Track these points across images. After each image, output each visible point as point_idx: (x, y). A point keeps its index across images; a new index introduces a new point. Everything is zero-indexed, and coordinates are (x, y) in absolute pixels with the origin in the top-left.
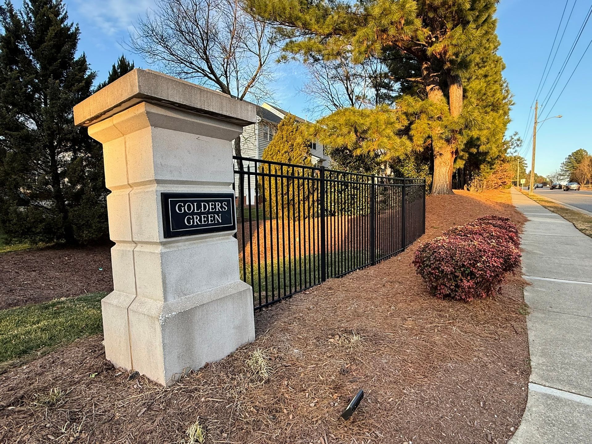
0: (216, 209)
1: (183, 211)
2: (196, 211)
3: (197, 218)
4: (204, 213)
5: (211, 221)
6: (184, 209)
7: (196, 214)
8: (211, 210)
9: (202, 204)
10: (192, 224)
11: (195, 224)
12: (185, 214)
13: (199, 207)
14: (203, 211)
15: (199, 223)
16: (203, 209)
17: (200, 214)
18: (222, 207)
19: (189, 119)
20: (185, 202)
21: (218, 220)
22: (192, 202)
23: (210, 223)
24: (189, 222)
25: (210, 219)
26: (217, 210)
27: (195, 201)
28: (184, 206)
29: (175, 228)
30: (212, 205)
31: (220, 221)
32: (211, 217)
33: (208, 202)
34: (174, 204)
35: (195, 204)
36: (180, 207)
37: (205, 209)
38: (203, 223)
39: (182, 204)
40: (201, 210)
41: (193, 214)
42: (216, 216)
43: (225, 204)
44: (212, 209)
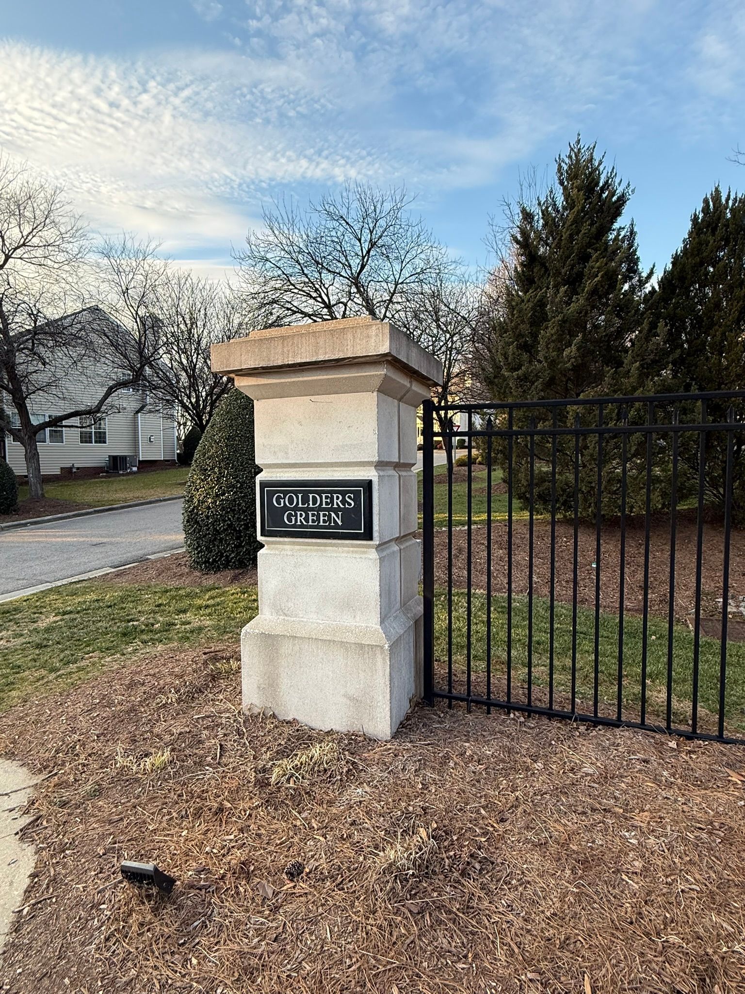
0: (333, 505)
1: (282, 505)
2: (300, 505)
3: (301, 515)
4: (312, 509)
5: (324, 521)
6: (284, 502)
7: (301, 509)
8: (324, 506)
9: (311, 496)
10: (293, 523)
11: (299, 523)
12: (286, 509)
13: (305, 500)
14: (311, 506)
15: (305, 523)
16: (311, 503)
17: (306, 510)
18: (344, 502)
19: (287, 380)
20: (285, 493)
21: (335, 521)
22: (296, 493)
23: (321, 523)
24: (290, 520)
25: (322, 518)
26: (335, 506)
27: (300, 492)
28: (284, 498)
29: (271, 525)
30: (327, 497)
31: (340, 523)
32: (324, 515)
33: (320, 493)
34: (271, 494)
35: (300, 496)
36: (278, 498)
37: (315, 502)
38: (310, 523)
39: (282, 495)
40: (309, 504)
41: (296, 509)
42: (333, 515)
43: (349, 497)
44: (327, 503)
